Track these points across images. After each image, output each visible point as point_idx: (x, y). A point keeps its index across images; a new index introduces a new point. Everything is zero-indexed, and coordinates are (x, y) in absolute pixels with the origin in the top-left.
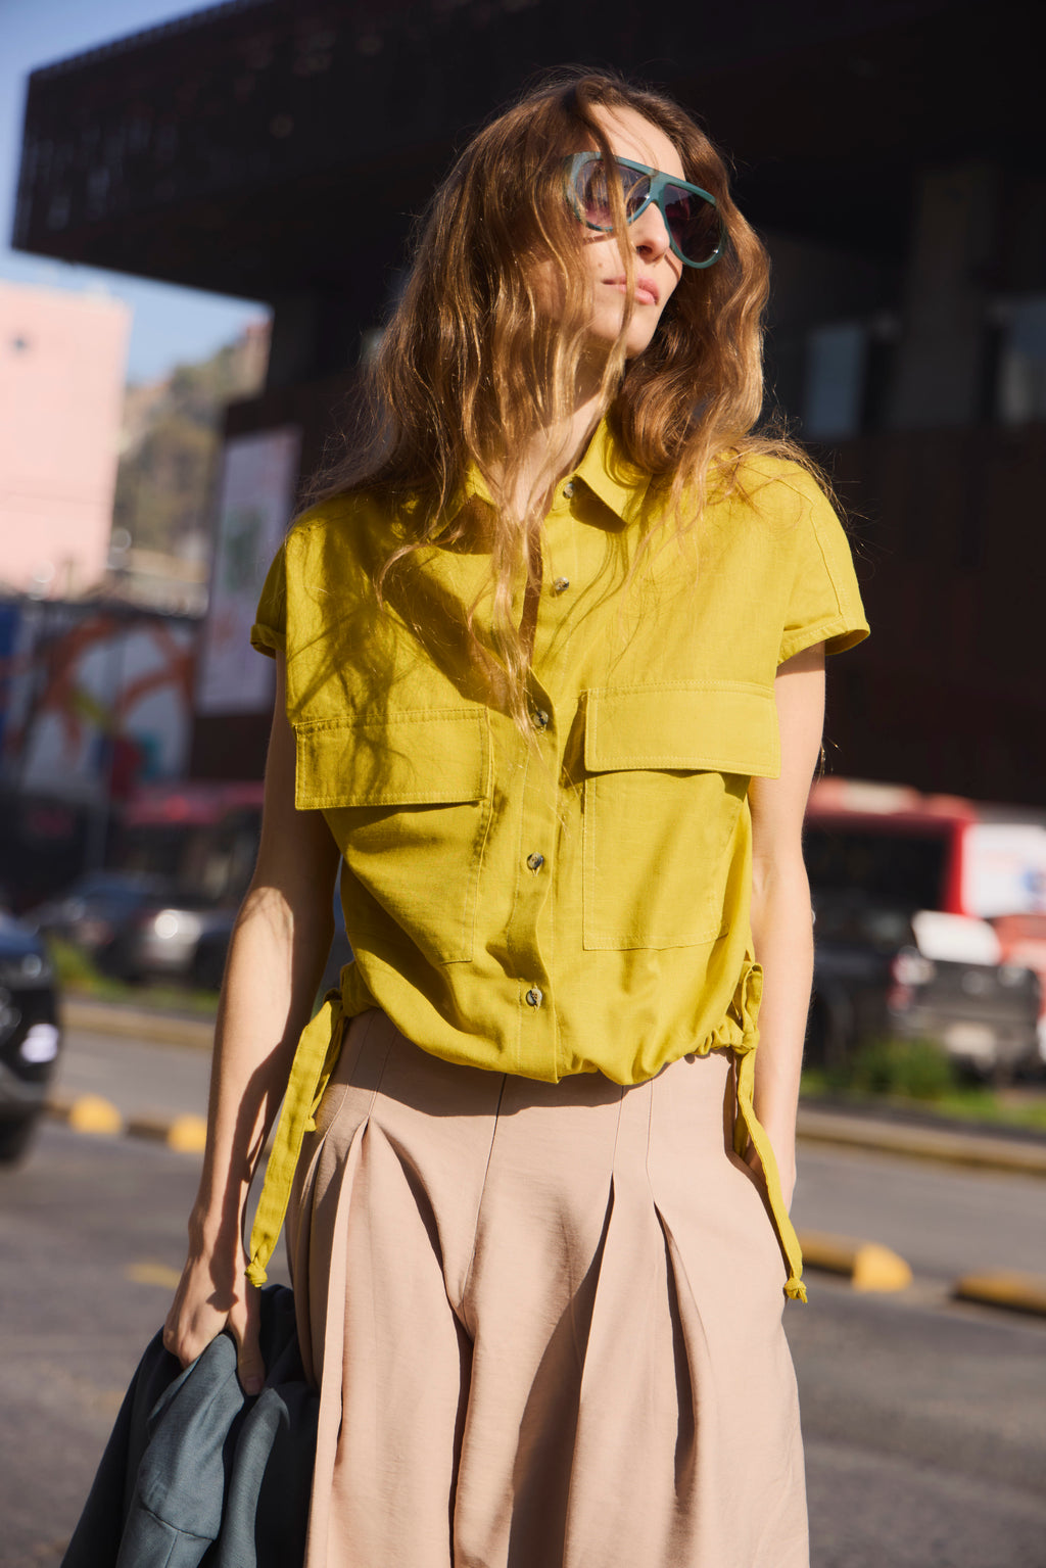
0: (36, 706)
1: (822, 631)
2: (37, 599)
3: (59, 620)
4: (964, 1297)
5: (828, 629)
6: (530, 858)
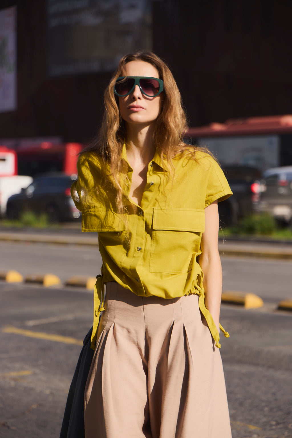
1: (219, 196)
4: (281, 308)
5: (220, 195)
6: (138, 248)
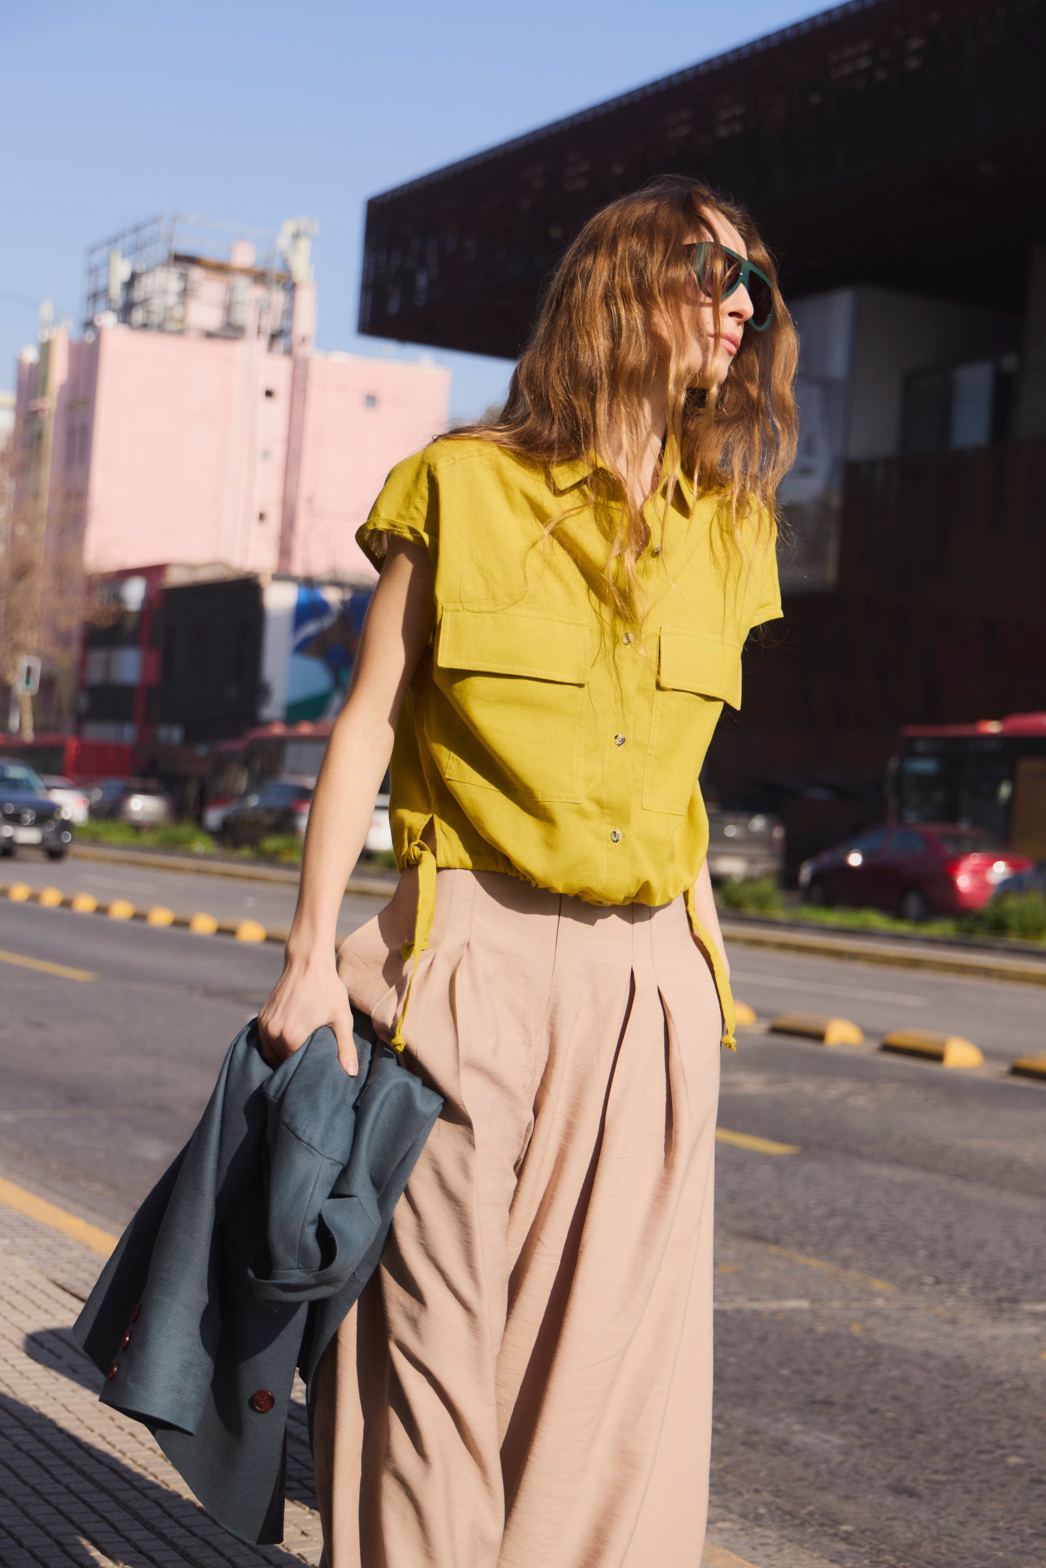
4: (1018, 1071)
6: (616, 737)
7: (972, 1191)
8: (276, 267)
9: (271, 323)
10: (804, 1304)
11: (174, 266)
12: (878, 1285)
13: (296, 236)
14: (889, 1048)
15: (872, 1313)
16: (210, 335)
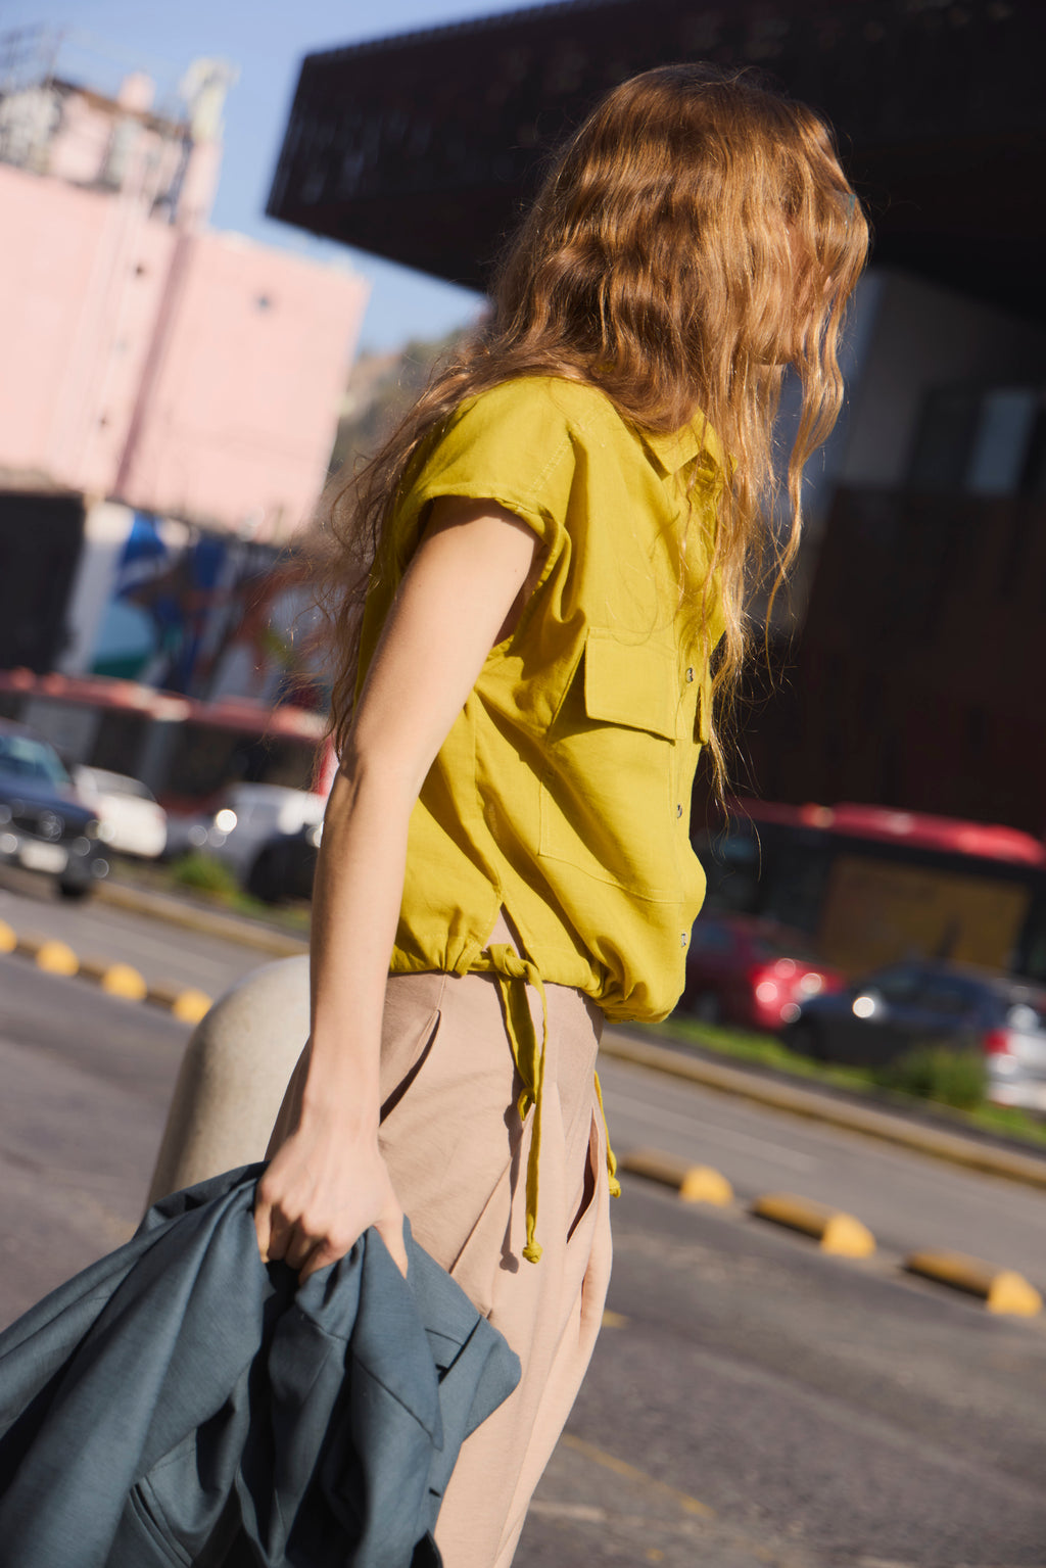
0: (228, 638)
2: (244, 540)
3: (261, 562)
7: (830, 1410)
8: (175, 118)
9: (159, 182)
10: (593, 1514)
11: (52, 89)
12: (692, 1506)
13: (208, 82)
14: (761, 1216)
15: (677, 1540)
16: (79, 185)
